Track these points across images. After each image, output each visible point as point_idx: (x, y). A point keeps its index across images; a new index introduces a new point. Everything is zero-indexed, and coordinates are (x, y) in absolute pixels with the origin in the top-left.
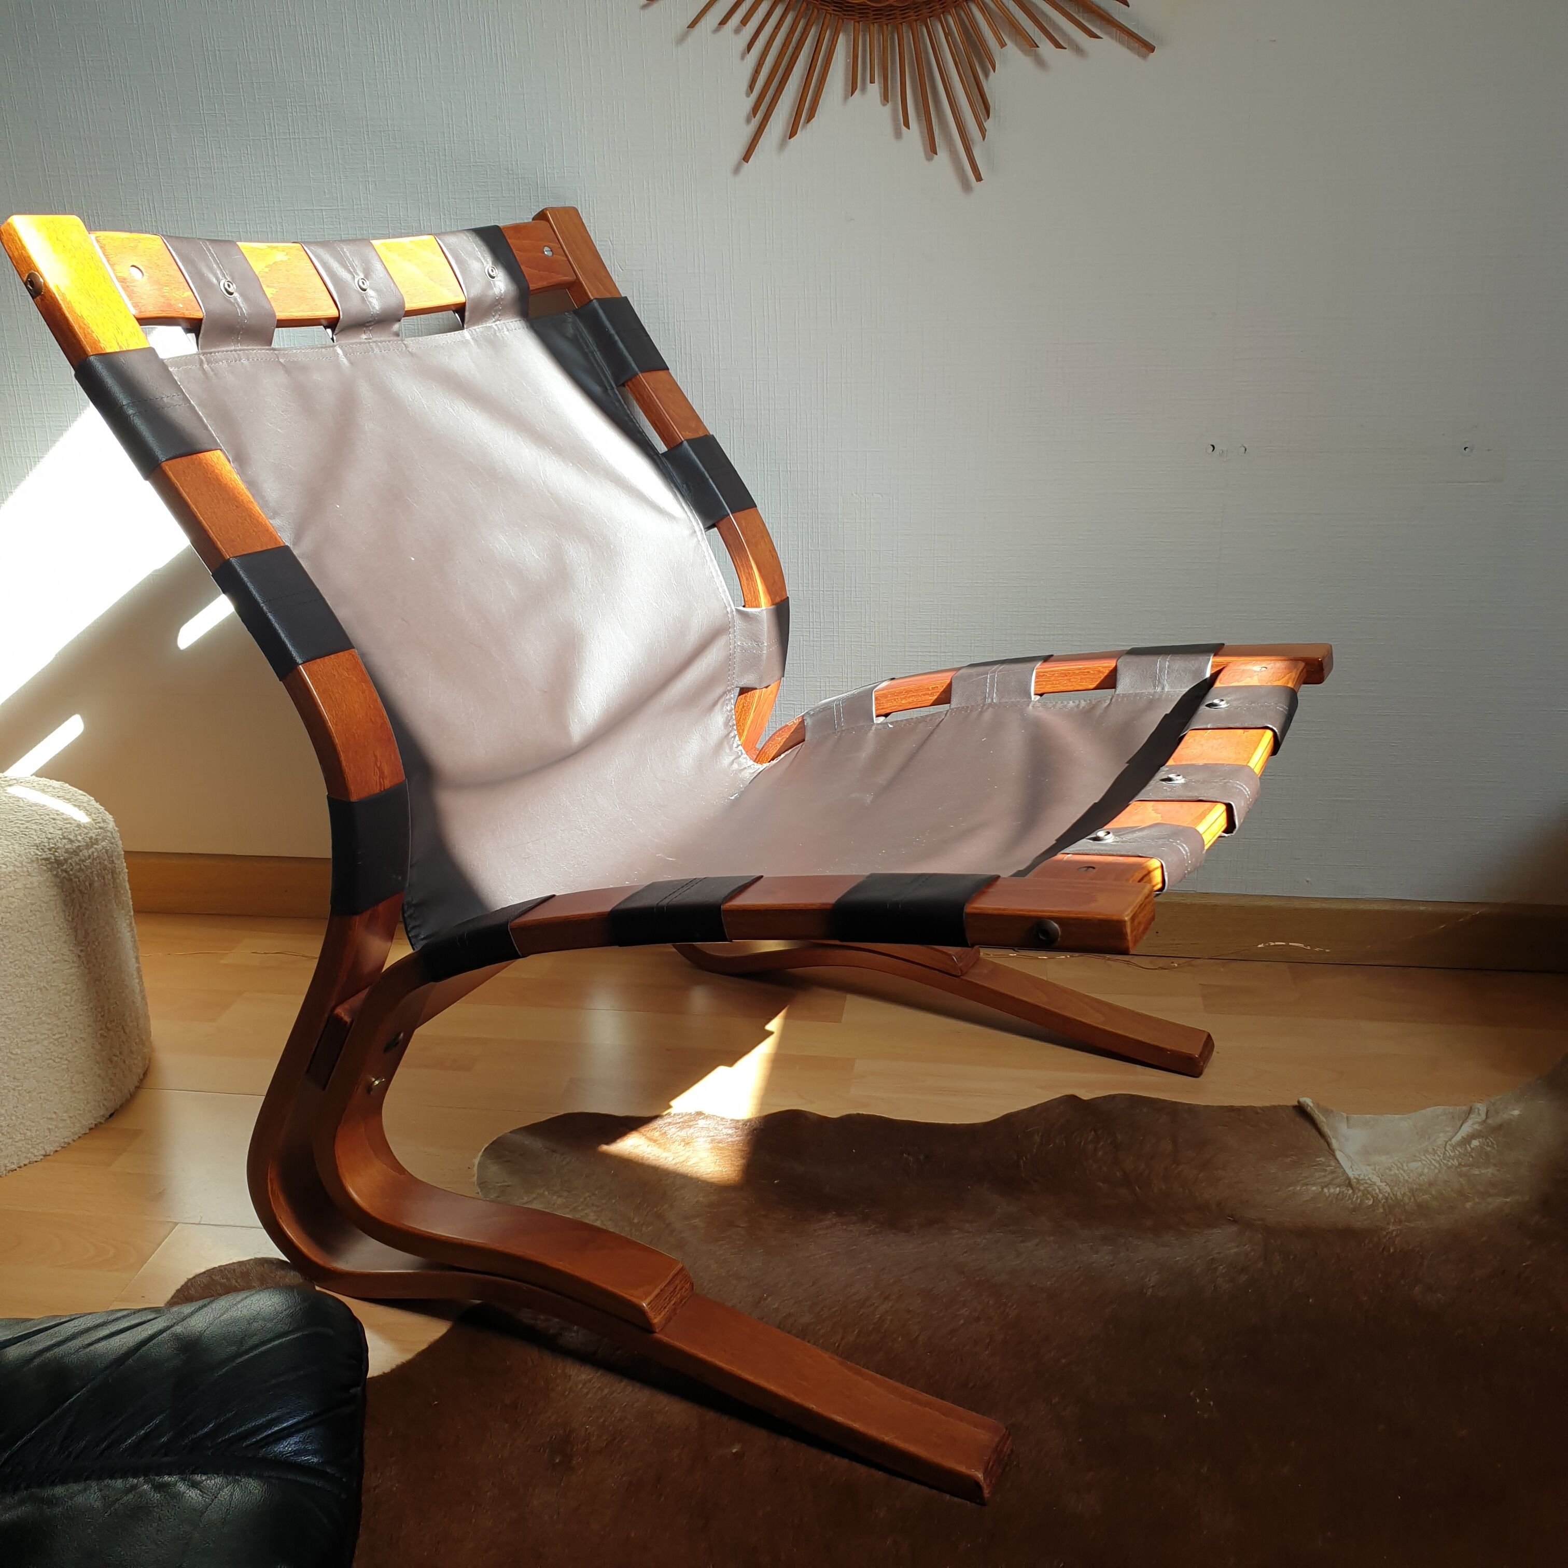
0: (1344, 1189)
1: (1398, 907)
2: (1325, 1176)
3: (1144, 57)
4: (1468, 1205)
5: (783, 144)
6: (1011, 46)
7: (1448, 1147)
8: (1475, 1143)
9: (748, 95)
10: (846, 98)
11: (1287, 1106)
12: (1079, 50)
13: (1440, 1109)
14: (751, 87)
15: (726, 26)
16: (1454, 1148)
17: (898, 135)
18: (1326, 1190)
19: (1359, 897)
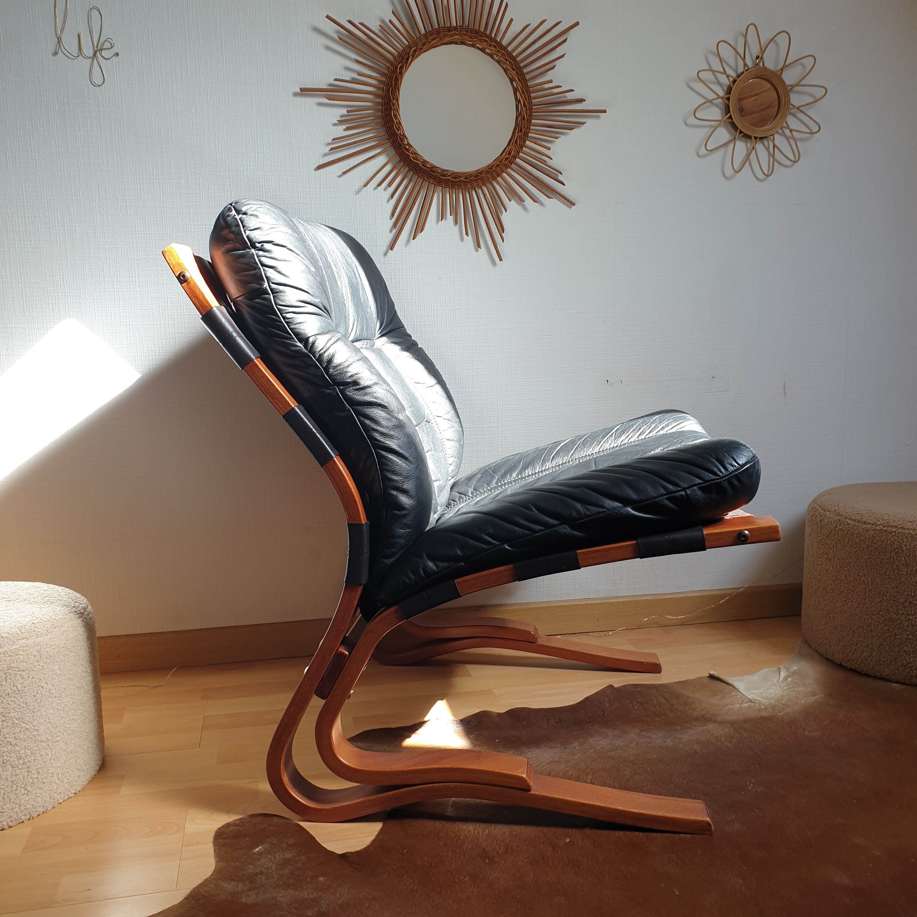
0: (750, 704)
1: (703, 594)
2: (738, 700)
3: (570, 207)
4: (803, 701)
5: (408, 241)
6: (513, 202)
7: (780, 683)
8: (789, 679)
9: (391, 219)
10: (438, 221)
11: (704, 677)
12: (542, 204)
13: (767, 670)
14: (393, 215)
15: (380, 187)
16: (782, 682)
17: (462, 239)
18: (742, 705)
19: (685, 591)
